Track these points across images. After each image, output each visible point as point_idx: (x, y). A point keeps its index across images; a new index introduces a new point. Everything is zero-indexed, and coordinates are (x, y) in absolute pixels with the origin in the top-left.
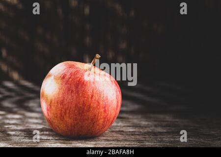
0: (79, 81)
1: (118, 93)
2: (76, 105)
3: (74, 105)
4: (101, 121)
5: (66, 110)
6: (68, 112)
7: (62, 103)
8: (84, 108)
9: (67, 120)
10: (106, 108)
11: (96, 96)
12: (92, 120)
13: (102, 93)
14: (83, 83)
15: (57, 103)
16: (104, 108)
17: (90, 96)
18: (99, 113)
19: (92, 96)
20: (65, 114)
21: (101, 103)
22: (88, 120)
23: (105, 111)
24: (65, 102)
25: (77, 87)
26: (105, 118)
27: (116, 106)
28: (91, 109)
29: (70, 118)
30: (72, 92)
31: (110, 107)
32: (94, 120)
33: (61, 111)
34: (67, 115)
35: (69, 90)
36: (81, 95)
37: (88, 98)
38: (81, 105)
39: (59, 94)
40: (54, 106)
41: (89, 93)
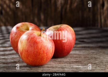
0: (35, 42)
1: (53, 46)
2: (34, 53)
3: (33, 53)
4: (45, 59)
5: (29, 55)
6: (30, 55)
7: (27, 51)
8: (37, 54)
9: (30, 59)
10: (47, 54)
11: (43, 48)
12: (41, 59)
13: (45, 47)
14: (37, 42)
15: (25, 51)
16: (47, 53)
17: (40, 49)
18: (44, 56)
19: (41, 49)
20: (29, 56)
21: (45, 51)
22: (39, 59)
23: (47, 55)
24: (29, 51)
25: (34, 45)
26: (47, 58)
27: (52, 52)
28: (40, 54)
29: (31, 58)
30: (32, 47)
31: (49, 53)
32: (42, 59)
33: (27, 55)
34: (30, 57)
35: (30, 46)
36: (36, 48)
37: (39, 49)
38: (36, 53)
39: (26, 47)
40: (24, 52)
41: (39, 47)
